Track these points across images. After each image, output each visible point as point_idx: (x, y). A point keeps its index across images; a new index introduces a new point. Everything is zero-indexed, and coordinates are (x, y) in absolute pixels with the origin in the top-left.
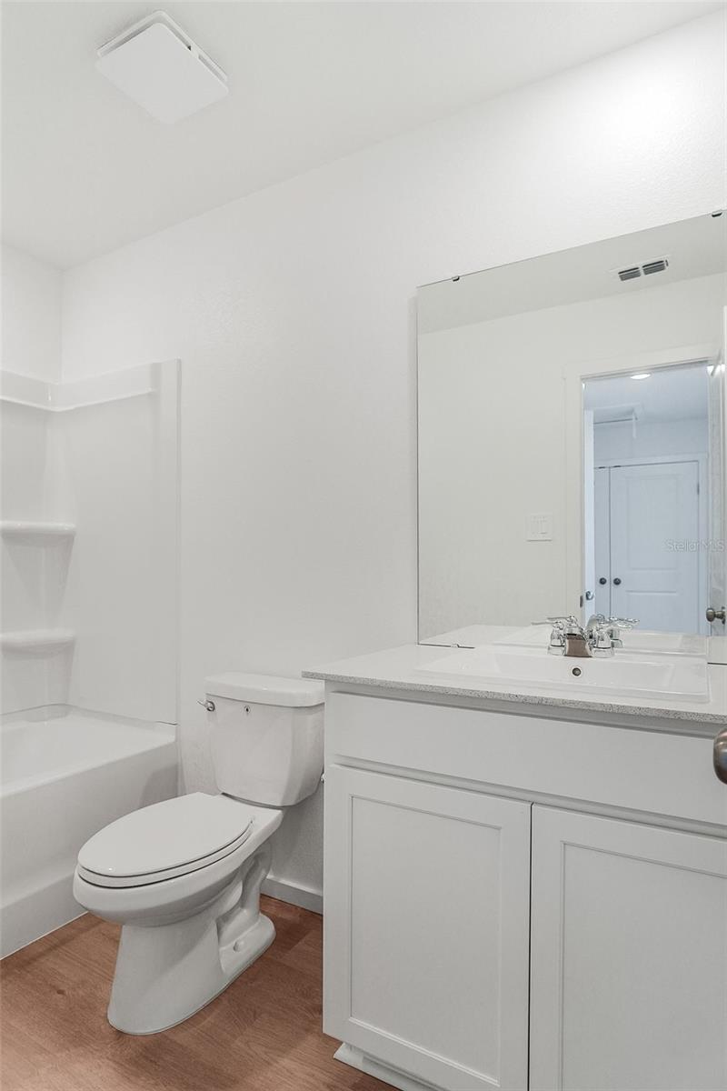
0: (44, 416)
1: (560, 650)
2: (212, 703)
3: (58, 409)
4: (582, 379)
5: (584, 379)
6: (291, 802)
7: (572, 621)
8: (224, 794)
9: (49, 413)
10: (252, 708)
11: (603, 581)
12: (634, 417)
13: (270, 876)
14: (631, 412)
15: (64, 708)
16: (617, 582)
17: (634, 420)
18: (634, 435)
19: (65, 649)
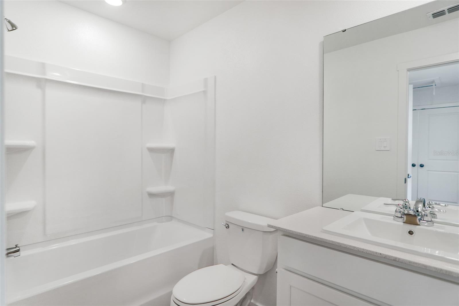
0: (162, 101)
1: (401, 220)
2: (228, 225)
3: (168, 98)
4: (408, 70)
5: (409, 70)
6: (261, 273)
7: (406, 202)
8: (232, 264)
9: (165, 100)
10: (245, 229)
11: (414, 165)
12: (434, 84)
13: (252, 301)
14: (433, 82)
15: (171, 218)
16: (422, 166)
17: (434, 86)
18: (434, 94)
19: (171, 194)
